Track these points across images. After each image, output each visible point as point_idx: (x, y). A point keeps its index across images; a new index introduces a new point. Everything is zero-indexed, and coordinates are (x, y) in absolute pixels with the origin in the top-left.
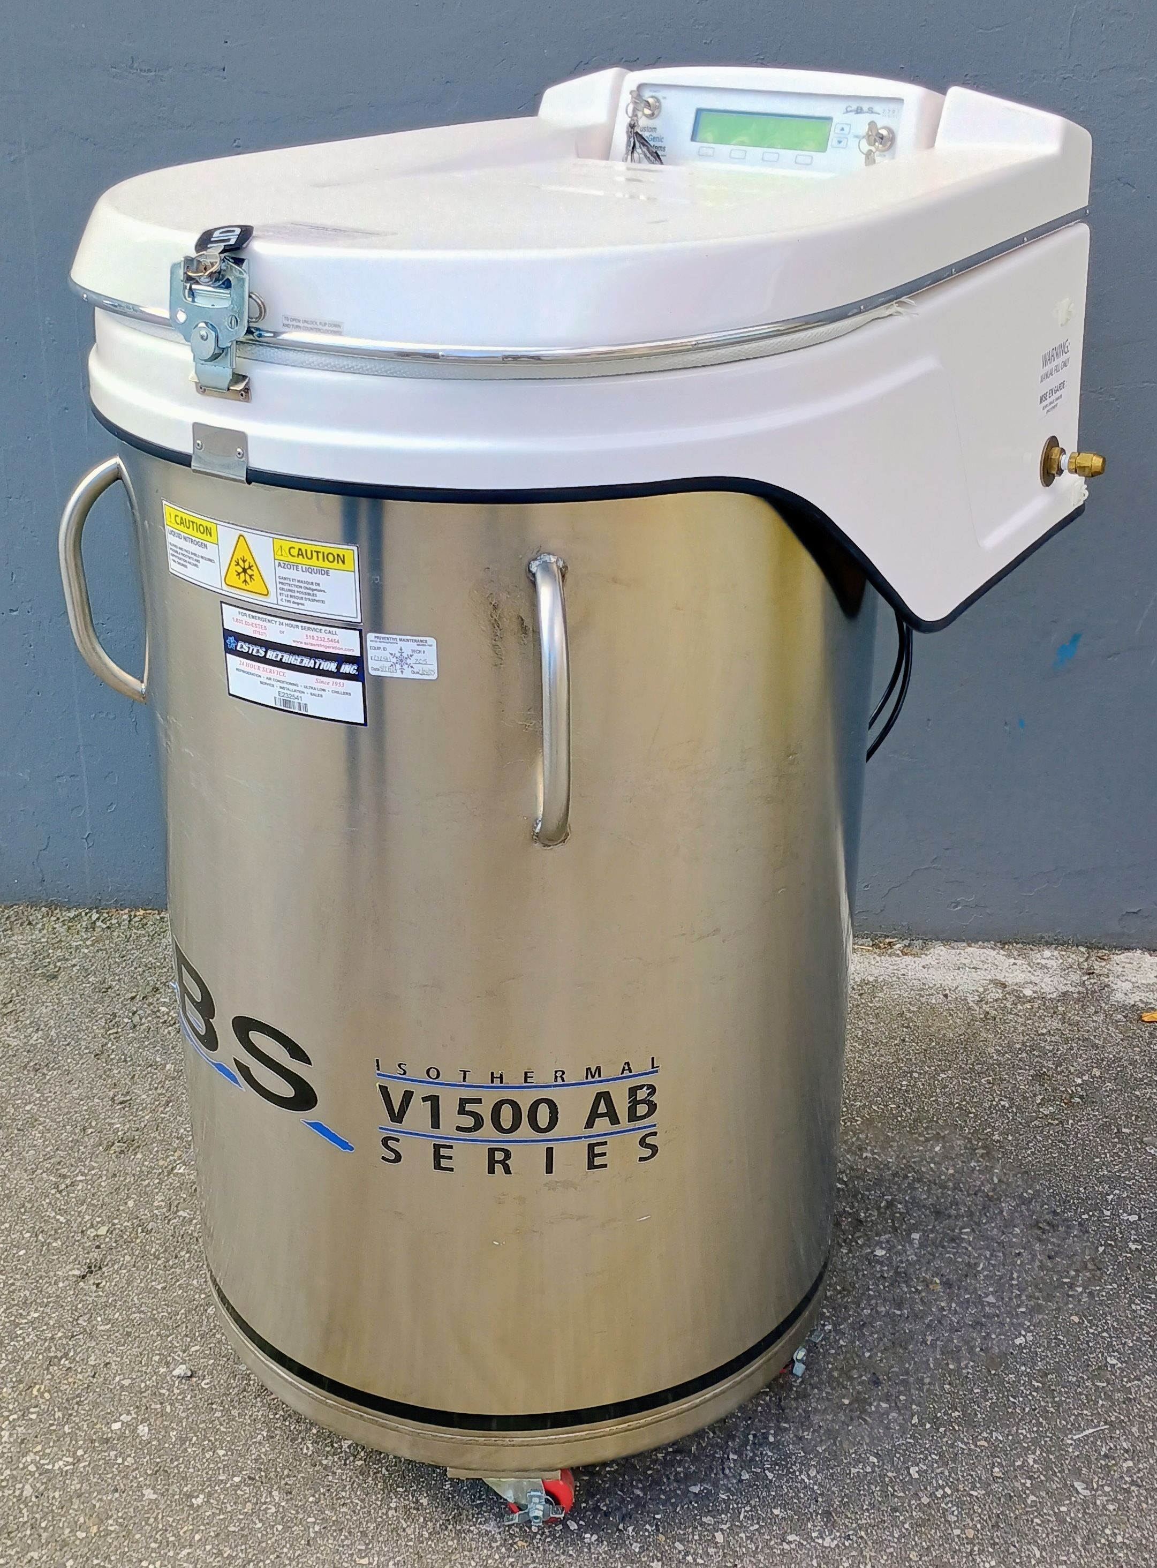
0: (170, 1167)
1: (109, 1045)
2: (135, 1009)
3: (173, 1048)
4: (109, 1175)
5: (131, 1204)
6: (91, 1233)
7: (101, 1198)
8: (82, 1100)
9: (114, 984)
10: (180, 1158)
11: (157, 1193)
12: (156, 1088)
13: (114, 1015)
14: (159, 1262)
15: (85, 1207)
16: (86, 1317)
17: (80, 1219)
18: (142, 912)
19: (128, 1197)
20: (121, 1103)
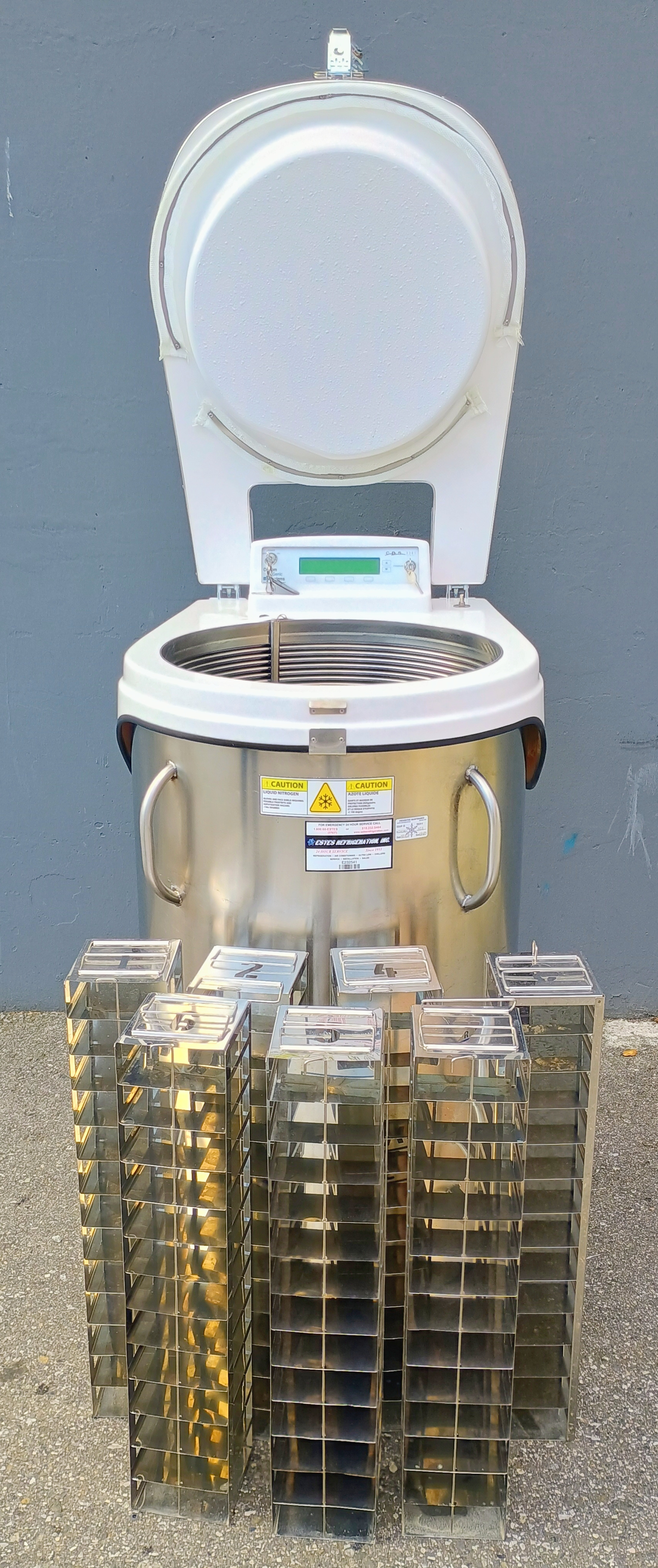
0: (63, 1147)
1: (20, 1085)
2: (32, 1066)
3: (58, 1085)
4: (28, 1152)
5: (42, 1166)
6: (21, 1182)
7: (24, 1164)
8: (6, 1114)
9: (18, 1053)
10: (68, 1142)
11: (57, 1161)
12: (51, 1107)
13: (20, 1069)
14: (63, 1195)
15: (15, 1169)
16: (23, 1224)
17: (13, 1175)
18: (31, 1013)
19: (40, 1163)
20: (30, 1115)
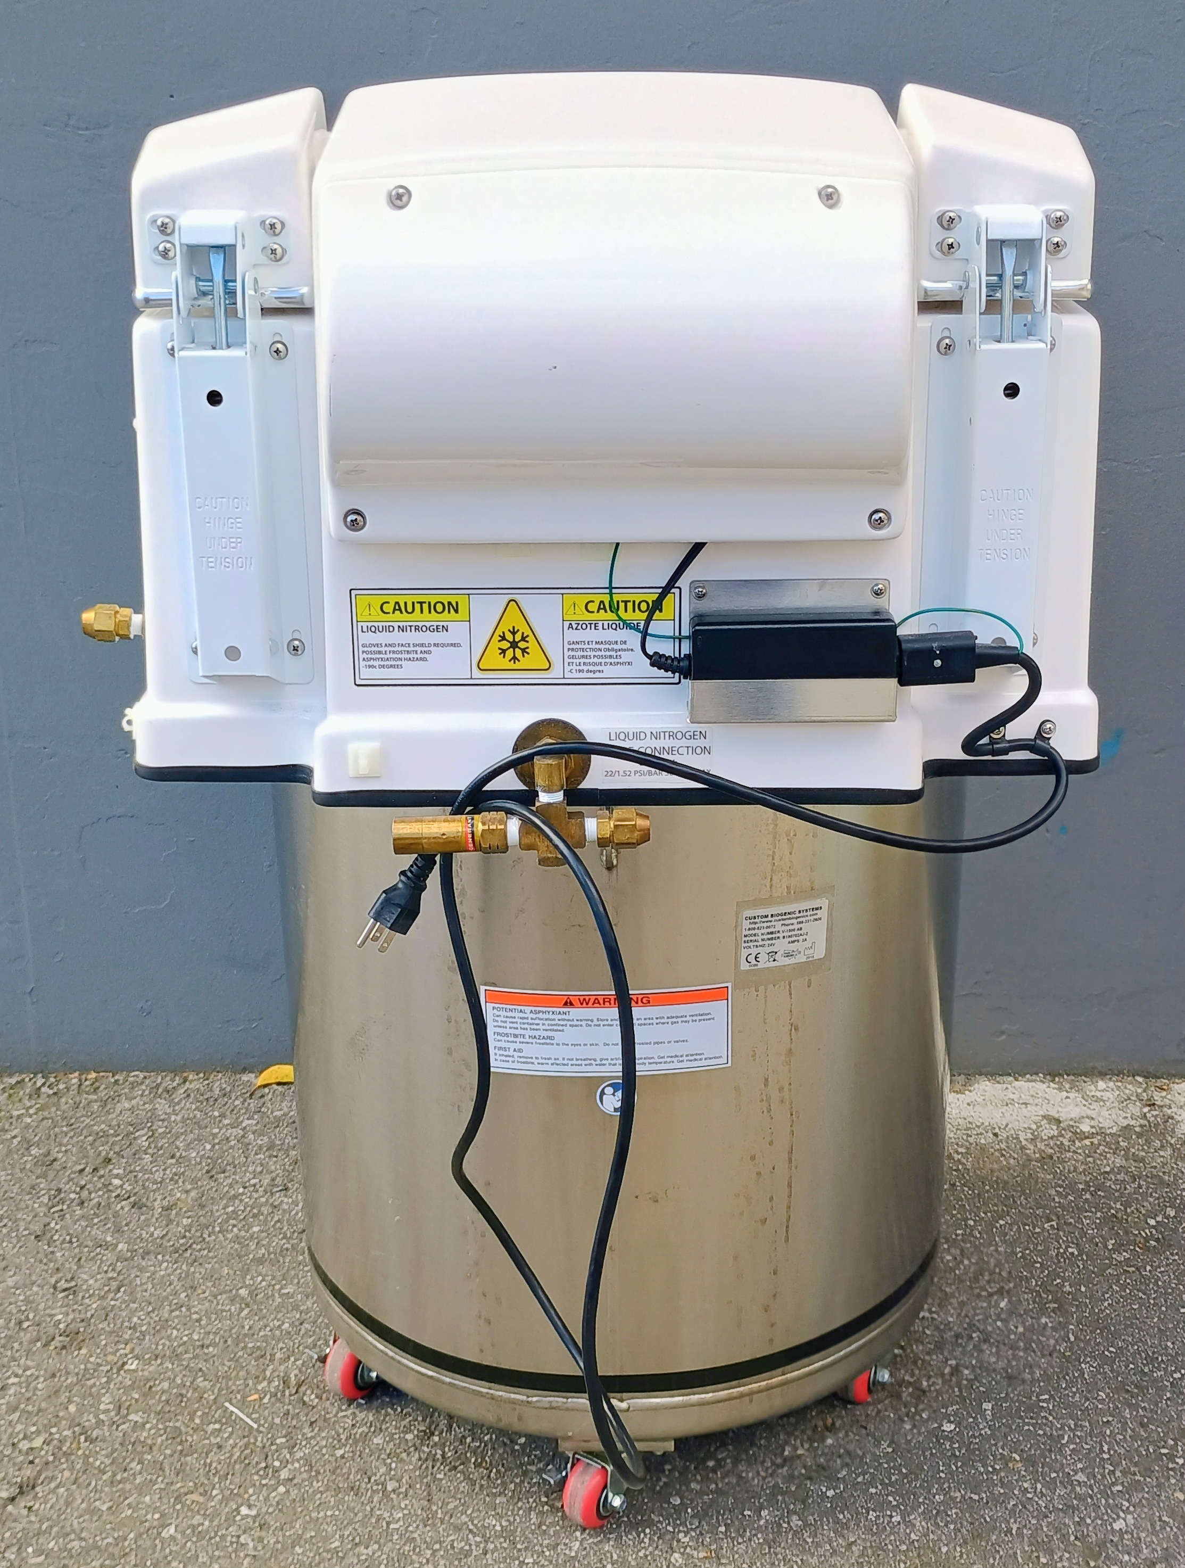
0: (120, 1363)
1: (52, 1225)
2: (83, 1183)
3: (127, 1225)
4: (48, 1375)
5: (72, 1408)
6: (24, 1446)
7: (37, 1403)
8: (17, 1289)
9: (60, 1155)
10: (132, 1350)
11: (104, 1395)
12: (106, 1272)
13: (59, 1191)
14: (105, 1477)
15: (18, 1414)
16: (15, 1549)
17: (10, 1430)
18: (93, 1075)
19: (70, 1401)
20: (65, 1290)
